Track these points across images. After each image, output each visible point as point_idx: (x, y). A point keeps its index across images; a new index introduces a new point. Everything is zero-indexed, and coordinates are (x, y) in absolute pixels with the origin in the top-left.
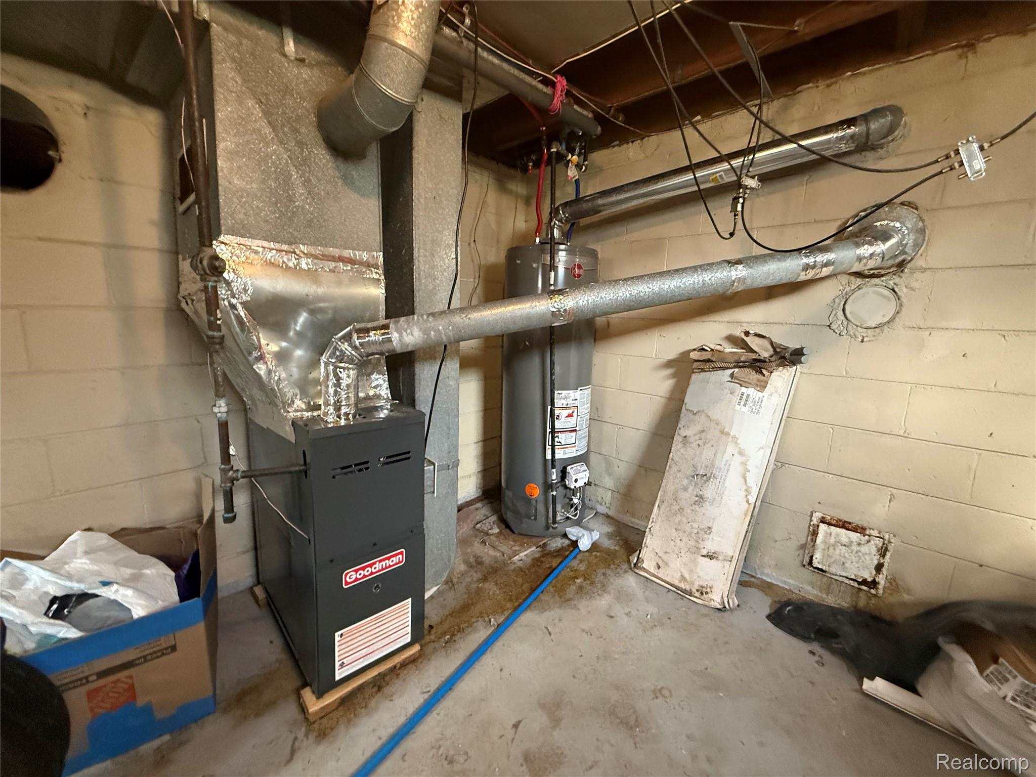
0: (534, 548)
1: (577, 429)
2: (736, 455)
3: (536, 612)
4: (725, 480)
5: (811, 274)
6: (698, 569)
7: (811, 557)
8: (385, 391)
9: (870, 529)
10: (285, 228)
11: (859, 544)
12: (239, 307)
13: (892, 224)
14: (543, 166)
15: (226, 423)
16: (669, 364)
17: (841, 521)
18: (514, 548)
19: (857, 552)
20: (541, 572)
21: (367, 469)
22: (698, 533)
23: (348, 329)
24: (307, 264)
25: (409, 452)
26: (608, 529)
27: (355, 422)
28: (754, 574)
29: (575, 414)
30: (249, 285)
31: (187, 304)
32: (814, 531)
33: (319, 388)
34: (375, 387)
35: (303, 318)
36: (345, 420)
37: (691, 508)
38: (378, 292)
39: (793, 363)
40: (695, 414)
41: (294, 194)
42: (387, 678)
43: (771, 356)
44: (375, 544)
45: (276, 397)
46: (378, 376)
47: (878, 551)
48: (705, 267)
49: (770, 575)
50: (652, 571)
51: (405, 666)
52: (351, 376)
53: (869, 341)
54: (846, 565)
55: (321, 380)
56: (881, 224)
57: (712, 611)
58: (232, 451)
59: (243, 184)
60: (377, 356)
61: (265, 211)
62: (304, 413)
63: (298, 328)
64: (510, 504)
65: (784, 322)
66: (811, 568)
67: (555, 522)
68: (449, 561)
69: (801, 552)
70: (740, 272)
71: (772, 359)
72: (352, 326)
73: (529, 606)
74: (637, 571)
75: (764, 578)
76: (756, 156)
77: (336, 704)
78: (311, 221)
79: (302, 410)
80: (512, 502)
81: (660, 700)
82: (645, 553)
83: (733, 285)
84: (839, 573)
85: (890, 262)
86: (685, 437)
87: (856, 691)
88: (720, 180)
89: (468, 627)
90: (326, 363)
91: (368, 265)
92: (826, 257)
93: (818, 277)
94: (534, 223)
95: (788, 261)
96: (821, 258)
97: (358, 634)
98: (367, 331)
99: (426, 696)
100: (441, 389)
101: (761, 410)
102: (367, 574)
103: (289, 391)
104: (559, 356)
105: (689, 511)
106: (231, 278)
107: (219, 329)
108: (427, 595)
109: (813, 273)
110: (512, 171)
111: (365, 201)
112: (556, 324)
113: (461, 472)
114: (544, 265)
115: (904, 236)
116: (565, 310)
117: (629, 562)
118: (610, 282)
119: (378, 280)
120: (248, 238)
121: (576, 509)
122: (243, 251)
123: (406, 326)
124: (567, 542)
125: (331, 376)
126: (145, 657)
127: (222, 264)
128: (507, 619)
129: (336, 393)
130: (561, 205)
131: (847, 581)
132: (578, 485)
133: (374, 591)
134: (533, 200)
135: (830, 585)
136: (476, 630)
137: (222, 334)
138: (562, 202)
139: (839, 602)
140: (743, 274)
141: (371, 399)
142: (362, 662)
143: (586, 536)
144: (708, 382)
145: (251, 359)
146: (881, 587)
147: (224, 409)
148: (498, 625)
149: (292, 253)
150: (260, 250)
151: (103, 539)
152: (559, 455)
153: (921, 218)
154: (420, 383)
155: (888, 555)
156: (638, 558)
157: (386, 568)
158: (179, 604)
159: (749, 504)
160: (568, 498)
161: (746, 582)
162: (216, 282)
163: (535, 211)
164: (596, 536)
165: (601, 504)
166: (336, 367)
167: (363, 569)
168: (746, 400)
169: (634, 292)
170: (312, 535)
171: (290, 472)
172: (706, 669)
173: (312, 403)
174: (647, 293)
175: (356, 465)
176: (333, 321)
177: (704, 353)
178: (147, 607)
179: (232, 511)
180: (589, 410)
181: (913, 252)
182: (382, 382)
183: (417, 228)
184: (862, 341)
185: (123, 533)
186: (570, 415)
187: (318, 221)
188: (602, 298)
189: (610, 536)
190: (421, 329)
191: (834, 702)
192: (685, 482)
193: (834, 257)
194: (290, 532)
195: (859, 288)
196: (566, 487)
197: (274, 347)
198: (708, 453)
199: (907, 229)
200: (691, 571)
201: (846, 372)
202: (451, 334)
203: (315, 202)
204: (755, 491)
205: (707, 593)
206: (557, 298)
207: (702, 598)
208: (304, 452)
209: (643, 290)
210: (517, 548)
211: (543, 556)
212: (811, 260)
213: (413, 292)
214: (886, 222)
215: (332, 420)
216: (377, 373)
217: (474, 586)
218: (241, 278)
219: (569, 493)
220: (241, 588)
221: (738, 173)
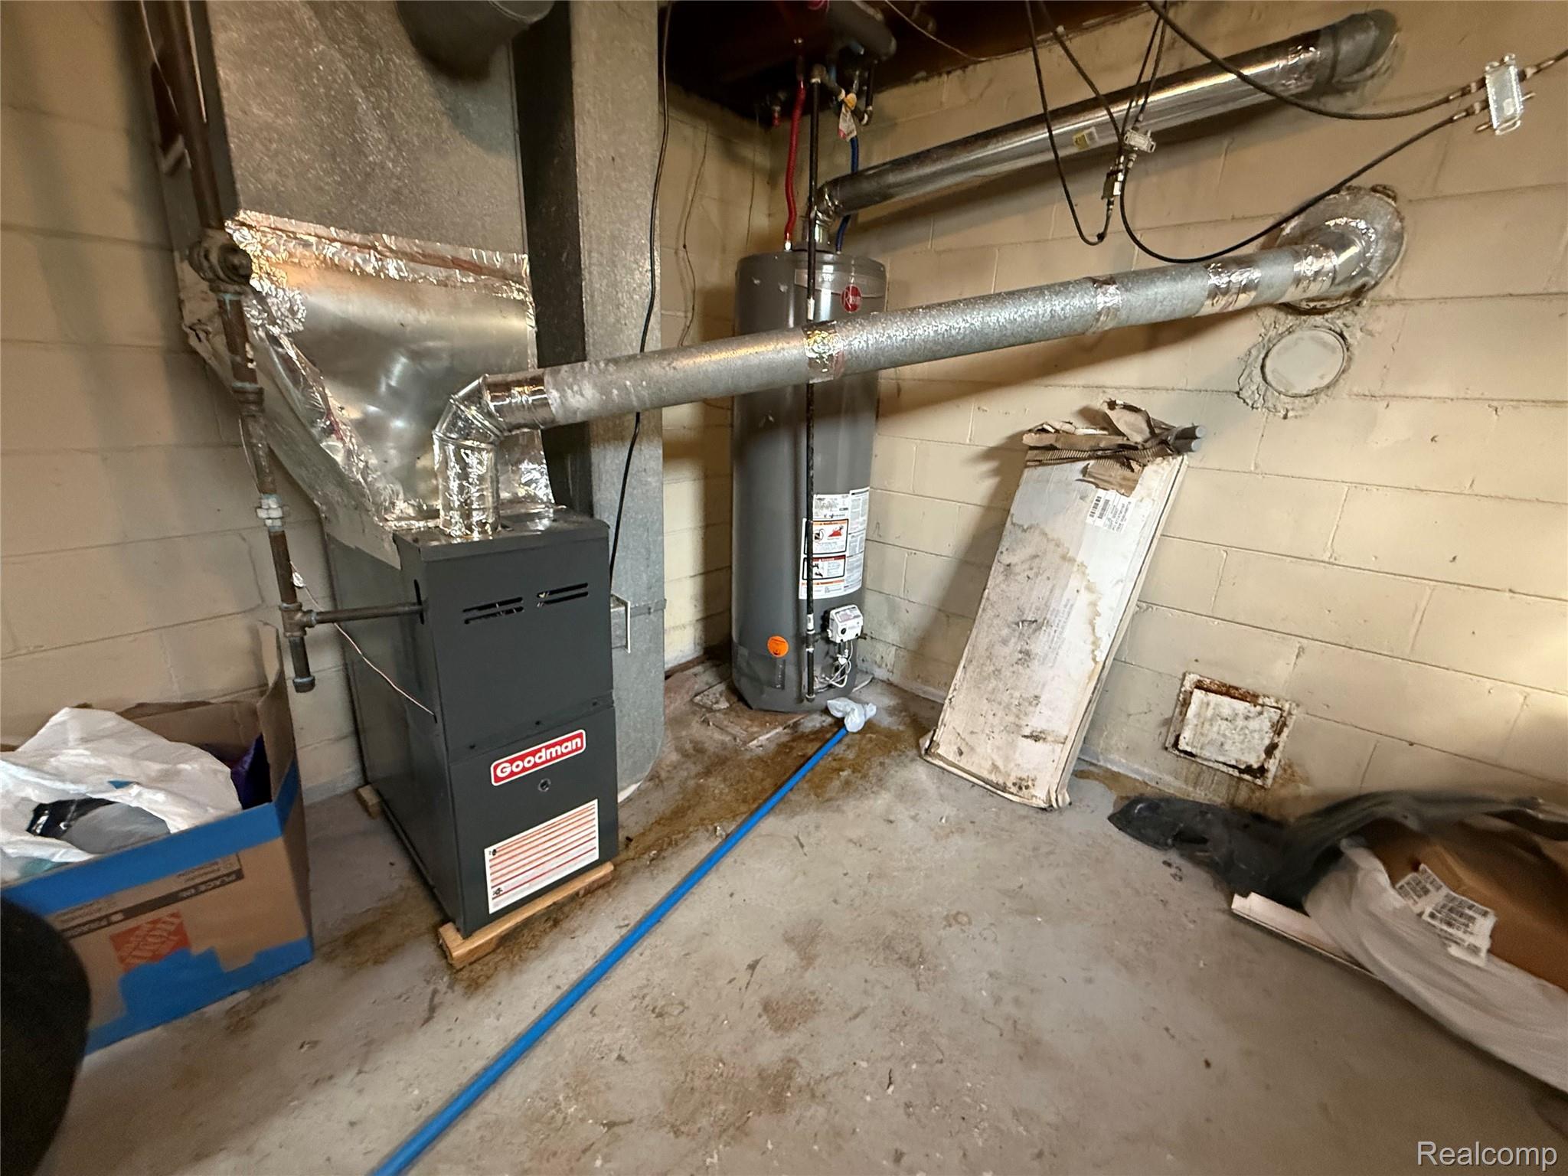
0: (780, 729)
1: (847, 554)
2: (1082, 591)
3: (782, 816)
4: (1063, 628)
5: (1220, 305)
6: (1017, 755)
7: (1178, 737)
8: (543, 490)
9: (1264, 696)
10: (354, 202)
11: (1247, 718)
12: (285, 341)
13: (1353, 224)
14: (798, 113)
15: (283, 536)
16: (990, 454)
17: (1224, 685)
18: (750, 730)
19: (1242, 729)
20: (791, 763)
21: (519, 609)
22: (1020, 704)
23: (475, 383)
24: (399, 270)
25: (585, 585)
26: (888, 701)
27: (496, 537)
28: (1095, 762)
29: (844, 532)
30: (299, 302)
31: (200, 340)
32: (1184, 699)
33: (434, 482)
34: (528, 484)
35: (399, 366)
36: (479, 533)
37: (1011, 669)
38: (524, 325)
39: (1179, 452)
40: (1024, 531)
41: (364, 140)
42: (566, 909)
43: (1146, 441)
44: (538, 723)
45: (364, 495)
46: (531, 466)
47: (1272, 726)
48: (1057, 288)
49: (1118, 762)
50: (951, 759)
51: (593, 891)
52: (485, 463)
53: (1296, 417)
54: (1226, 747)
55: (436, 467)
56: (1336, 224)
57: (1032, 812)
58: (297, 580)
59: (269, 116)
60: (526, 430)
61: (315, 169)
62: (413, 522)
63: (393, 383)
64: (744, 665)
65: (1170, 387)
66: (1177, 752)
67: (811, 691)
68: (654, 748)
69: (1164, 730)
70: (1110, 298)
71: (1147, 445)
72: (481, 380)
73: (772, 809)
74: (929, 759)
75: (1109, 766)
76: (1149, 100)
77: (493, 946)
78: (397, 192)
79: (410, 518)
80: (748, 663)
81: (955, 929)
82: (941, 734)
83: (1098, 320)
84: (1214, 757)
85: (1343, 289)
86: (1009, 565)
87: (1224, 912)
88: (1088, 142)
89: (682, 839)
90: (441, 440)
91: (505, 276)
92: (1246, 275)
93: (1230, 309)
94: (784, 218)
95: (1188, 280)
96: (1239, 277)
97: (519, 851)
98: (507, 387)
99: (624, 931)
100: (634, 488)
101: (1125, 523)
102: (527, 765)
103: (386, 487)
104: (822, 437)
105: (1009, 674)
106: (266, 289)
107: (252, 376)
108: (622, 797)
109: (1223, 303)
110: (746, 124)
111: (492, 160)
112: (815, 381)
113: (669, 621)
114: (799, 287)
115: (1369, 243)
116: (831, 355)
117: (918, 746)
118: (903, 311)
119: (523, 303)
120: (290, 218)
121: (843, 673)
122: (282, 242)
123: (571, 380)
124: (829, 720)
125: (452, 463)
126: (195, 887)
127: (244, 262)
128: (739, 827)
129: (461, 488)
130: (828, 184)
131: (1224, 769)
132: (846, 637)
133: (540, 789)
134: (782, 177)
135: (1199, 774)
136: (695, 843)
137: (258, 386)
138: (830, 179)
139: (1210, 796)
140: (1116, 302)
141: (521, 502)
142: (528, 888)
143: (856, 711)
144: (1048, 481)
145: (315, 431)
146: (1270, 775)
147: (276, 513)
148: (728, 835)
149: (370, 248)
150: (313, 240)
151: (110, 721)
152: (819, 593)
153: (1399, 213)
154: (600, 479)
155: (1286, 731)
156: (932, 741)
157: (557, 757)
158: (241, 812)
159: (1096, 662)
160: (832, 657)
161: (1082, 771)
162: (240, 294)
163: (785, 196)
164: (871, 711)
165: (880, 667)
166: (458, 448)
167: (522, 758)
168: (1104, 509)
169: (942, 328)
170: (438, 709)
171: (397, 614)
172: (1021, 887)
173: (425, 507)
174: (962, 331)
175: (501, 604)
176: (450, 371)
177: (1044, 435)
178: (190, 817)
179: (308, 674)
180: (865, 526)
181: (1380, 271)
182: (538, 476)
183: (585, 212)
184: (1285, 417)
185: (138, 711)
186: (836, 534)
187: (411, 192)
188: (889, 337)
189: (891, 711)
190: (595, 385)
191: (1192, 926)
192: (1005, 632)
193: (1259, 275)
194: (406, 706)
195: (1290, 331)
196: (828, 641)
197: (352, 413)
198: (1041, 589)
199: (1376, 231)
200: (1007, 759)
201: (1256, 467)
202: (645, 393)
203: (403, 157)
204: (1105, 644)
205: (1027, 787)
206: (819, 336)
207: (1021, 794)
208: (416, 582)
209: (956, 325)
210: (755, 729)
211: (793, 740)
212: (1222, 281)
213: (583, 325)
214: (1345, 220)
215: (458, 533)
216: (530, 461)
217: (691, 783)
218: (284, 290)
219: (832, 649)
220: (340, 791)
221: (1118, 127)
